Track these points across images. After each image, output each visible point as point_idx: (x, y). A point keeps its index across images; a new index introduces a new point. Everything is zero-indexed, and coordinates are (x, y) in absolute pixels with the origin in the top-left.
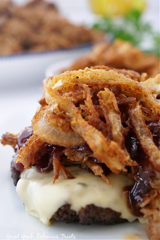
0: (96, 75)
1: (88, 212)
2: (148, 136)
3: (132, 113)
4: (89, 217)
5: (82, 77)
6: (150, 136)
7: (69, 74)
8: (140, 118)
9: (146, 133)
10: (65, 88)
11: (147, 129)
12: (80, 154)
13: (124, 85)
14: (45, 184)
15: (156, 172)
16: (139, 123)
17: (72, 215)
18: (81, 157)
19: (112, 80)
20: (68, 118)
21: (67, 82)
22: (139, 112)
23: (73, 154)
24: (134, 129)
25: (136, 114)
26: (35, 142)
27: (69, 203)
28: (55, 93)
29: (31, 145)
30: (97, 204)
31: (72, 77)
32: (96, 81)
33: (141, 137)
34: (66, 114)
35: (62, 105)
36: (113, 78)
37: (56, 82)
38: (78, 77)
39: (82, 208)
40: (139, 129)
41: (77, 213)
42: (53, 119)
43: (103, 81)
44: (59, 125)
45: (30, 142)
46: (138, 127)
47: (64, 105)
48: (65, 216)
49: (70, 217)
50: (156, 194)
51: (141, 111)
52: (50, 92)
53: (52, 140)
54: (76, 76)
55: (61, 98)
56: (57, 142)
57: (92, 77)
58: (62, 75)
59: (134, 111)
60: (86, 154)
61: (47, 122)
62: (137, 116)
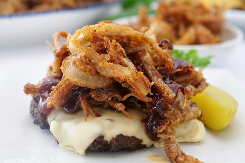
0: (110, 29)
1: (118, 141)
2: (158, 77)
3: (144, 60)
4: (119, 144)
5: (99, 30)
6: (160, 77)
7: (88, 28)
8: (151, 63)
9: (157, 75)
10: (86, 40)
11: (157, 71)
12: (105, 95)
13: (133, 36)
14: (78, 122)
15: (168, 104)
16: (150, 67)
17: (105, 145)
18: (106, 98)
19: (123, 32)
20: (93, 64)
21: (87, 35)
22: (150, 58)
23: (99, 96)
24: (146, 72)
25: (147, 60)
26: (66, 85)
27: (103, 135)
28: (79, 44)
29: (61, 88)
30: (125, 134)
31: (91, 31)
32: (111, 34)
33: (153, 78)
34: (92, 61)
35: (88, 54)
36: (123, 31)
37: (79, 35)
38: (96, 31)
39: (113, 138)
40: (151, 72)
41: (109, 143)
42: (82, 66)
43: (116, 33)
44: (87, 70)
45: (60, 86)
46: (150, 70)
47: (90, 54)
48: (99, 146)
49: (103, 146)
50: (168, 122)
51: (151, 58)
52: (75, 44)
53: (82, 83)
54: (94, 30)
55: (86, 48)
56: (86, 85)
57: (107, 30)
58: (83, 29)
59: (145, 58)
60: (109, 94)
61: (77, 68)
62: (148, 62)
